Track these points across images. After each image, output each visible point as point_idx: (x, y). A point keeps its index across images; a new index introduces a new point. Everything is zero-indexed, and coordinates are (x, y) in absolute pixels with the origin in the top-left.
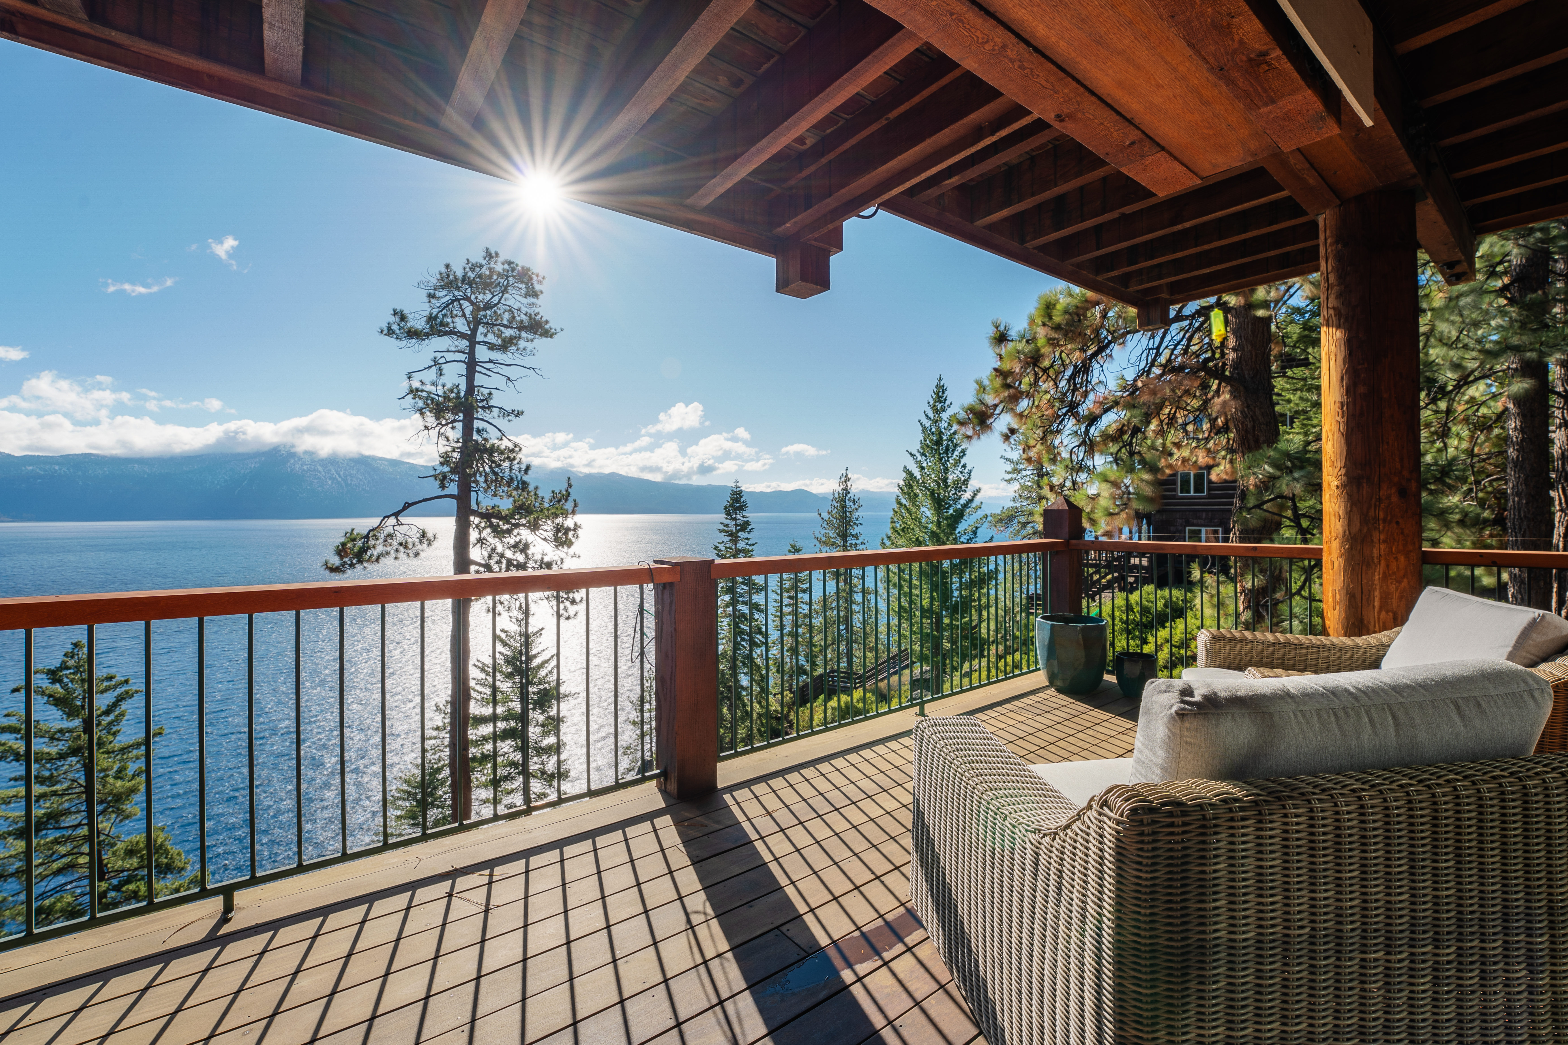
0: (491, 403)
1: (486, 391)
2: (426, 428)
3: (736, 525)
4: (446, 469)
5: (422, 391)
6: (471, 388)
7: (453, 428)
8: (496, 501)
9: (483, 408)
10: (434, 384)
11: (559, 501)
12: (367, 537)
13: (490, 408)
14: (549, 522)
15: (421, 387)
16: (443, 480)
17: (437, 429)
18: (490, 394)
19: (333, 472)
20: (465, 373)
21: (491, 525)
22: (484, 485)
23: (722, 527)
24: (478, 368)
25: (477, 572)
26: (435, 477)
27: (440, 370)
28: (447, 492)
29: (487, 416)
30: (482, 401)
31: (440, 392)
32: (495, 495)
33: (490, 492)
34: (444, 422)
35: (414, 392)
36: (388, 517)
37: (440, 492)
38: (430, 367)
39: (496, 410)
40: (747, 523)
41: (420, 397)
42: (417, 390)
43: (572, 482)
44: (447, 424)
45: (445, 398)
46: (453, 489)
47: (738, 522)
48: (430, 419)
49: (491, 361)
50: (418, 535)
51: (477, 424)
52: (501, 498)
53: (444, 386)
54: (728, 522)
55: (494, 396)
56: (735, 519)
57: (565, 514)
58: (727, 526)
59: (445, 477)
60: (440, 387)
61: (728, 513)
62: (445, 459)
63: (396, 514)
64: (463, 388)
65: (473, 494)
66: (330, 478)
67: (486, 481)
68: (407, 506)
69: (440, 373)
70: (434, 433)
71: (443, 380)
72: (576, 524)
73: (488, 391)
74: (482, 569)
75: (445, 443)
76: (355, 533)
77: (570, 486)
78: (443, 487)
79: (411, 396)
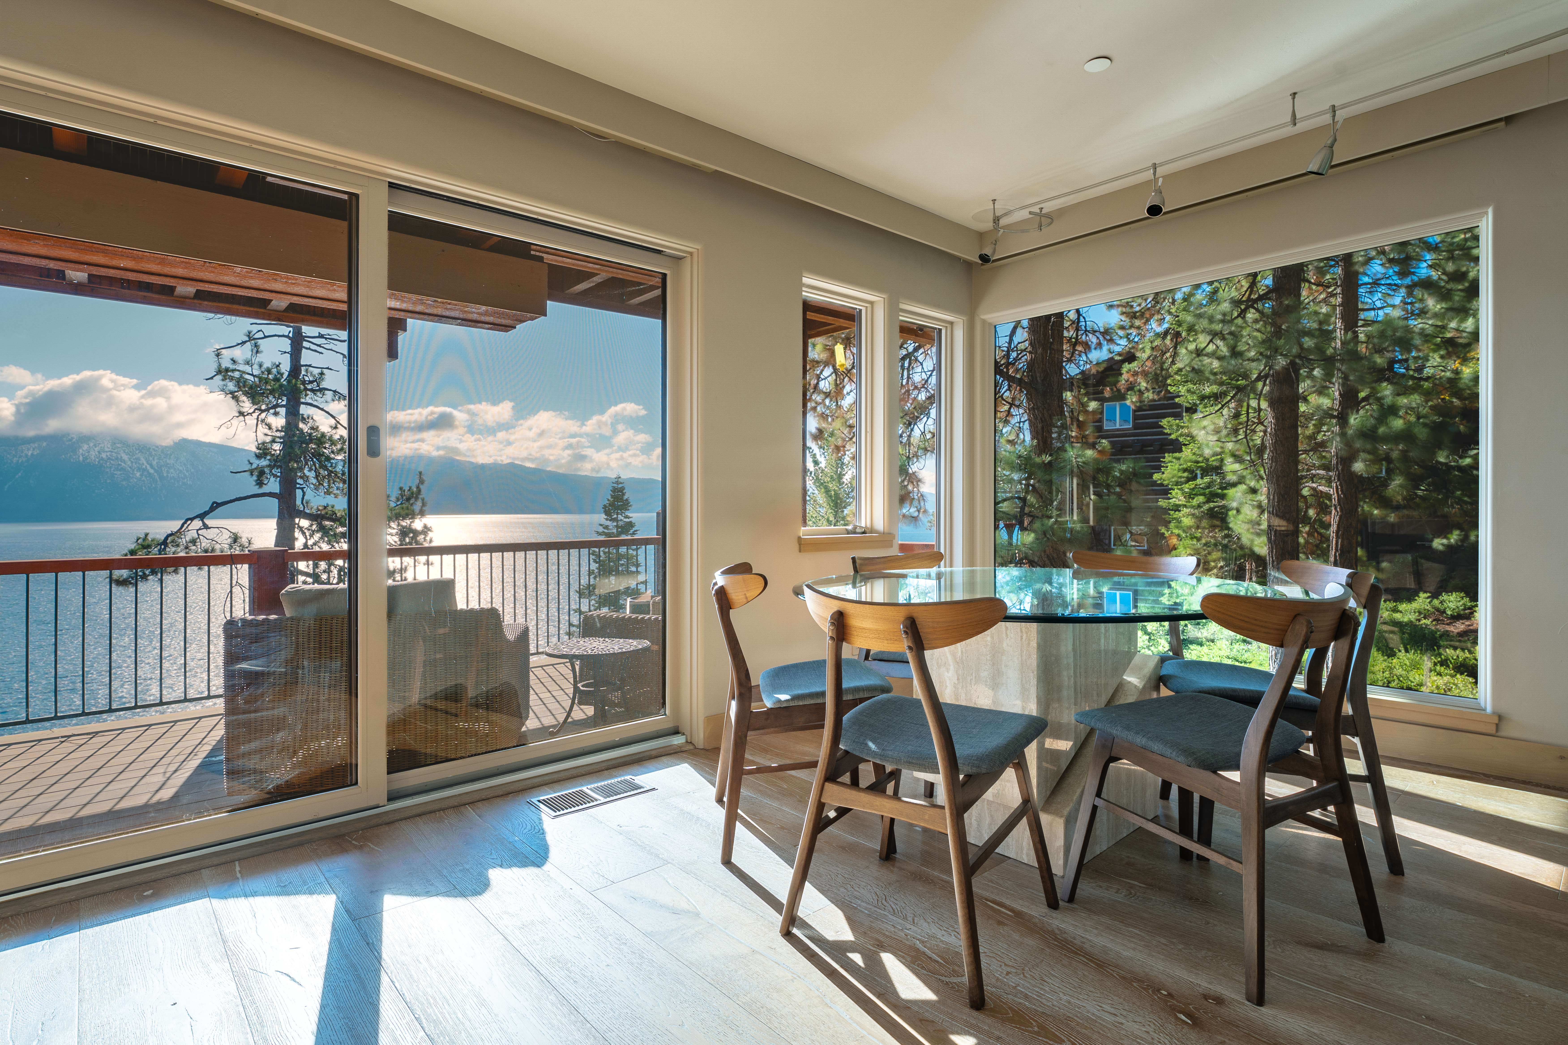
0: (324, 385)
1: (316, 372)
2: (241, 414)
3: (617, 526)
4: (264, 463)
5: (233, 371)
6: (296, 368)
7: (276, 414)
8: (330, 500)
9: (312, 390)
10: (247, 363)
11: (408, 500)
12: (165, 543)
13: (322, 390)
14: (393, 525)
15: (232, 367)
16: (260, 476)
17: (255, 415)
18: (322, 374)
19: (143, 461)
20: (289, 349)
21: (322, 528)
22: (314, 481)
23: (601, 529)
24: (305, 344)
25: (305, 583)
26: (251, 472)
27: (256, 346)
28: (266, 489)
29: (318, 400)
30: (311, 382)
31: (256, 372)
32: (328, 493)
33: (322, 491)
34: (264, 407)
35: (223, 372)
36: (192, 519)
37: (257, 490)
38: (244, 343)
39: (329, 394)
40: (631, 525)
41: (232, 379)
42: (227, 370)
43: (424, 477)
44: (267, 410)
45: (260, 379)
46: (273, 485)
47: (620, 523)
48: (247, 405)
49: (321, 336)
50: (229, 540)
51: (304, 410)
52: (336, 496)
53: (261, 366)
54: (608, 523)
55: (326, 377)
56: (616, 520)
57: (412, 515)
58: (606, 527)
59: (262, 473)
60: (256, 367)
61: (607, 513)
62: (263, 451)
63: (202, 516)
64: (286, 368)
65: (299, 493)
66: (139, 469)
67: (317, 477)
68: (215, 506)
69: (257, 350)
70: (251, 420)
71: (260, 358)
72: (425, 527)
73: (319, 371)
74: (310, 580)
75: (267, 431)
76: (150, 538)
77: (422, 482)
78: (260, 483)
79: (219, 377)
